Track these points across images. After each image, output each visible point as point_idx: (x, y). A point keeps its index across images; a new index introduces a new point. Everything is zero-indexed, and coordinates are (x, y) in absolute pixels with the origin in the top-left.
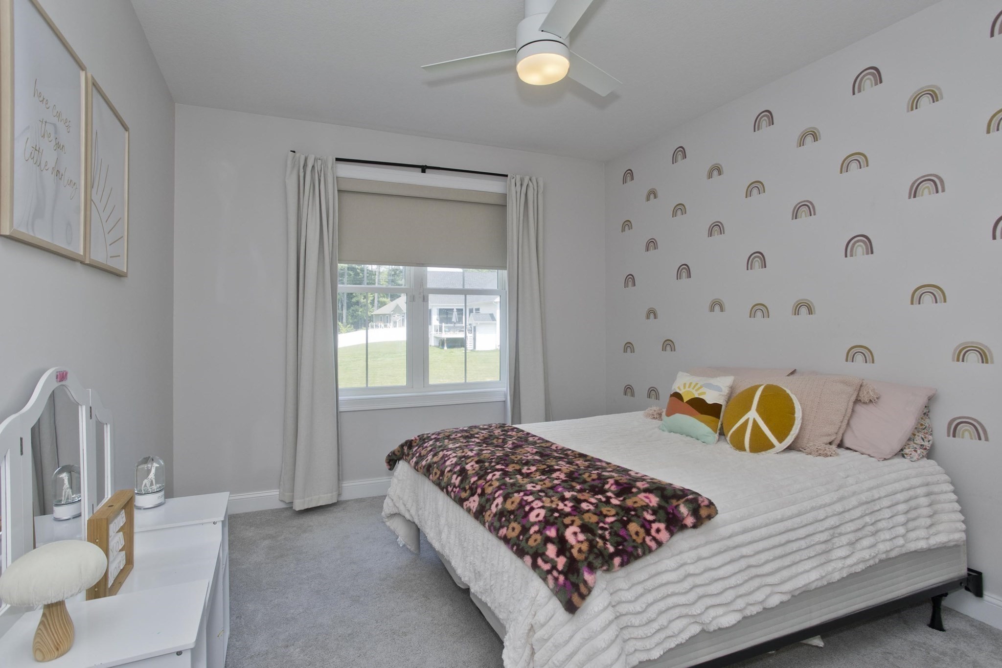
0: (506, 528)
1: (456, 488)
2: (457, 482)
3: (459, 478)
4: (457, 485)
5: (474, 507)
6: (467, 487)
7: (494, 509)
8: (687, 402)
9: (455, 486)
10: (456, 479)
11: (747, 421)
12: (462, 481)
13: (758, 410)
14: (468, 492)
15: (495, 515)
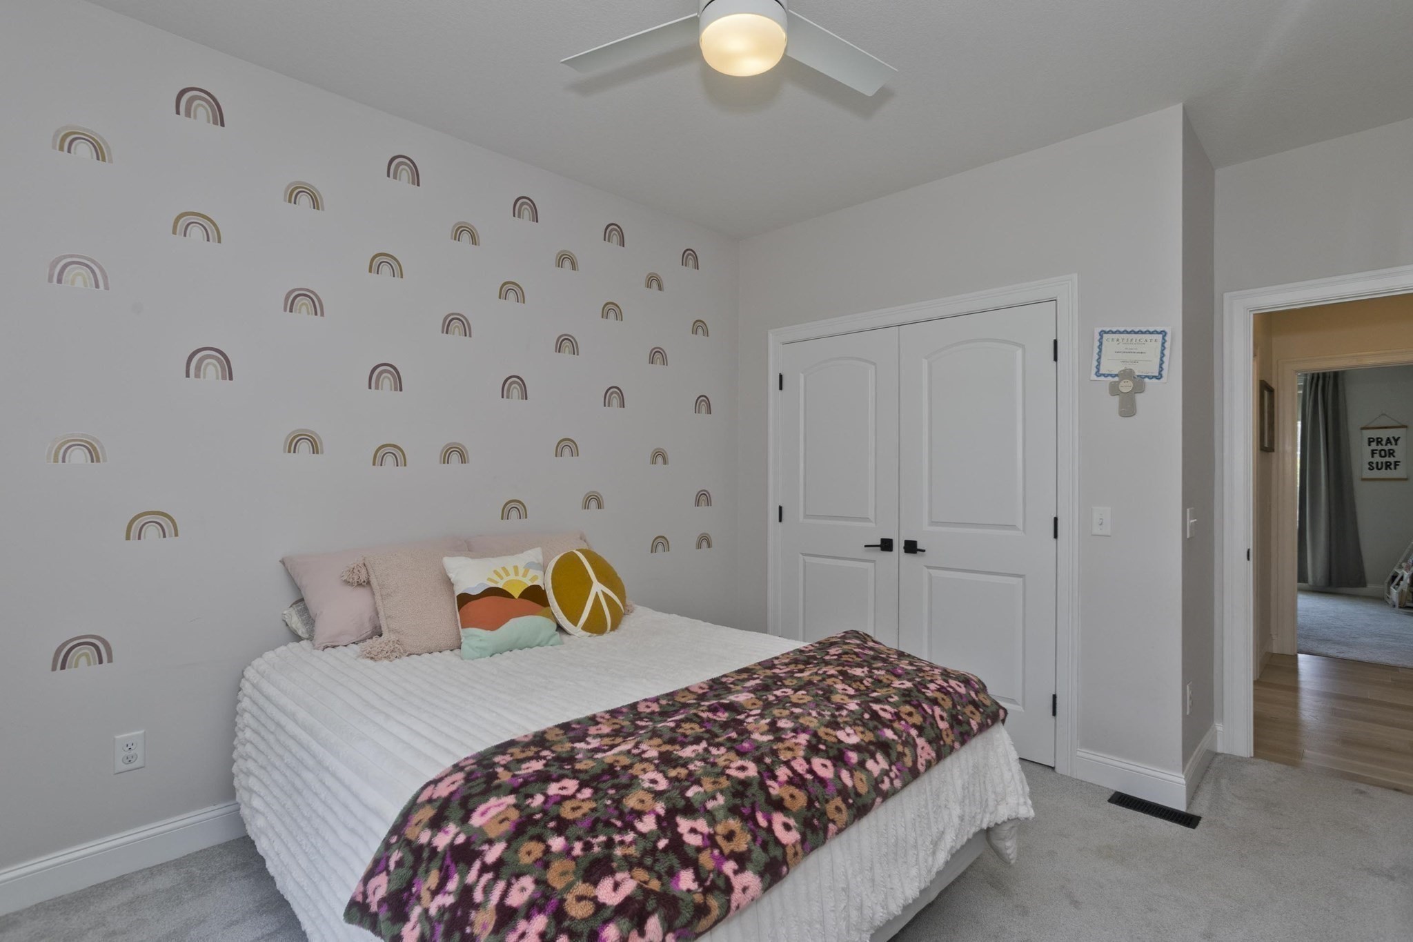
0: (971, 720)
1: (891, 770)
2: (883, 764)
3: (879, 756)
4: (887, 768)
5: (929, 754)
6: (900, 748)
7: (943, 725)
8: (519, 597)
9: (886, 773)
10: (877, 762)
11: (597, 595)
12: (887, 755)
13: (599, 580)
14: (907, 751)
15: (952, 727)
